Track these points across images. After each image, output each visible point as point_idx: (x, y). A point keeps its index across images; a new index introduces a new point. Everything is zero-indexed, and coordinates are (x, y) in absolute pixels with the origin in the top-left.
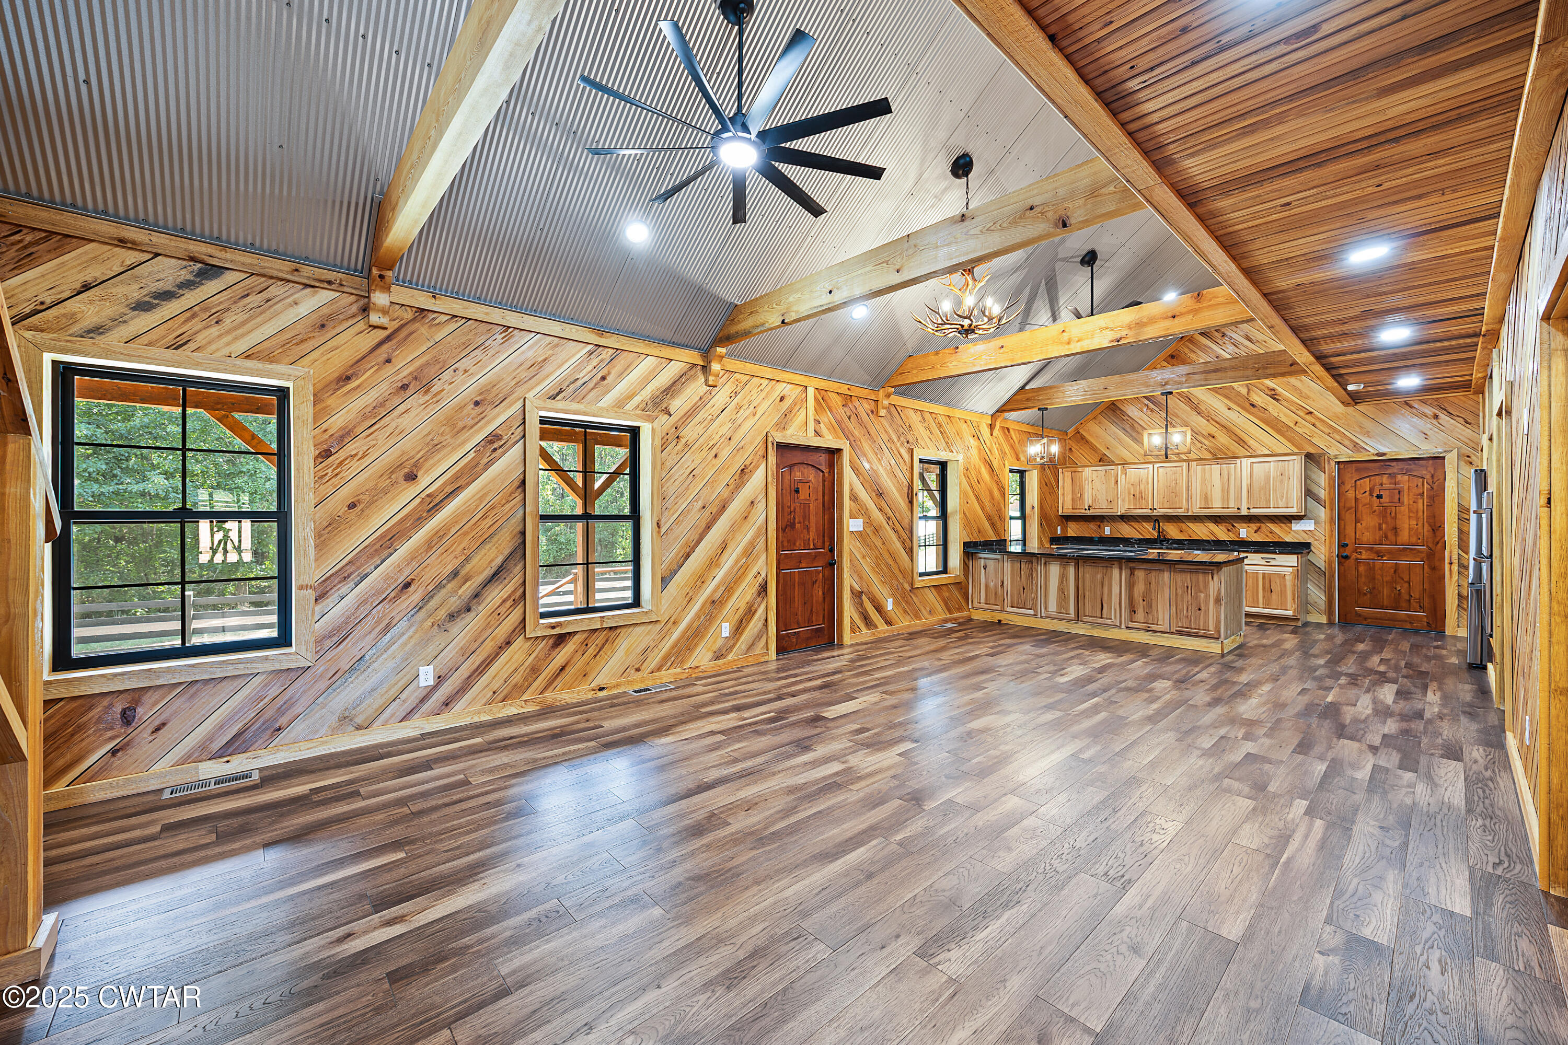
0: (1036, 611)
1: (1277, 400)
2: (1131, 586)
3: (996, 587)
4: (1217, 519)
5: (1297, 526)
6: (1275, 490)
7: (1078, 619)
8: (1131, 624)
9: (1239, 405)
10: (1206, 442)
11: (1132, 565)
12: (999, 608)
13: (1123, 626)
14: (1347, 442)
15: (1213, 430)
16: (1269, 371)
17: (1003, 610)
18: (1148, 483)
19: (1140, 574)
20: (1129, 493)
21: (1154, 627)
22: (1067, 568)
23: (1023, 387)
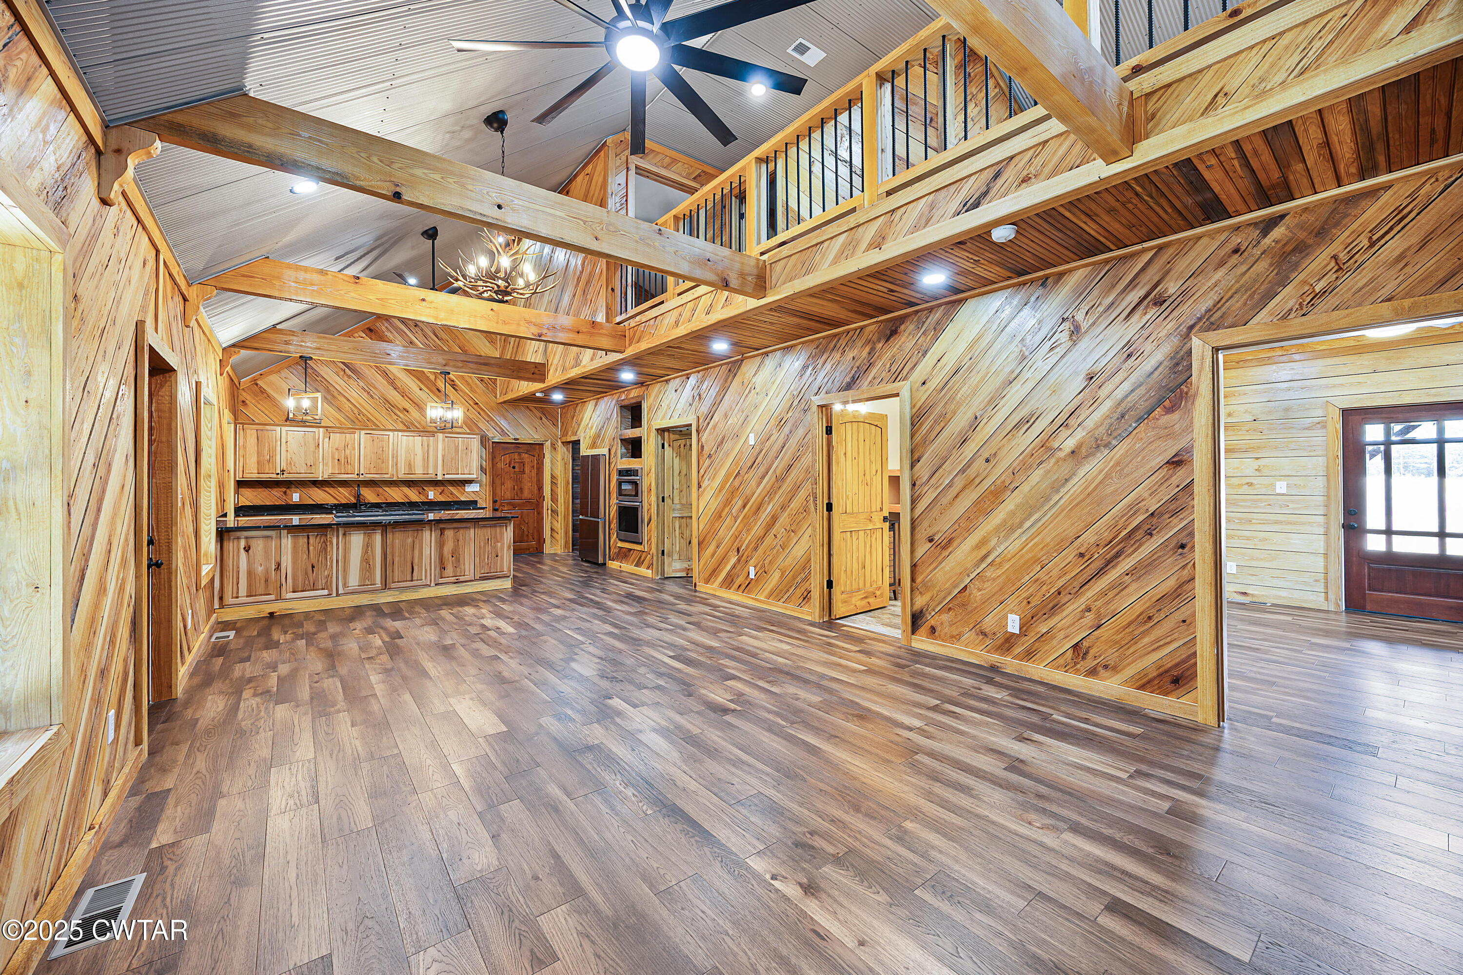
0: (330, 590)
1: (456, 390)
2: (441, 545)
3: (267, 571)
4: (410, 484)
5: (469, 488)
6: (462, 461)
7: (385, 586)
8: (441, 581)
9: (428, 388)
10: (401, 415)
11: (442, 526)
12: (272, 597)
13: (433, 584)
14: (498, 429)
15: (407, 406)
16: (522, 375)
17: (279, 598)
18: (354, 449)
19: (449, 534)
20: (333, 458)
21: (462, 579)
22: (373, 536)
23: (274, 326)
